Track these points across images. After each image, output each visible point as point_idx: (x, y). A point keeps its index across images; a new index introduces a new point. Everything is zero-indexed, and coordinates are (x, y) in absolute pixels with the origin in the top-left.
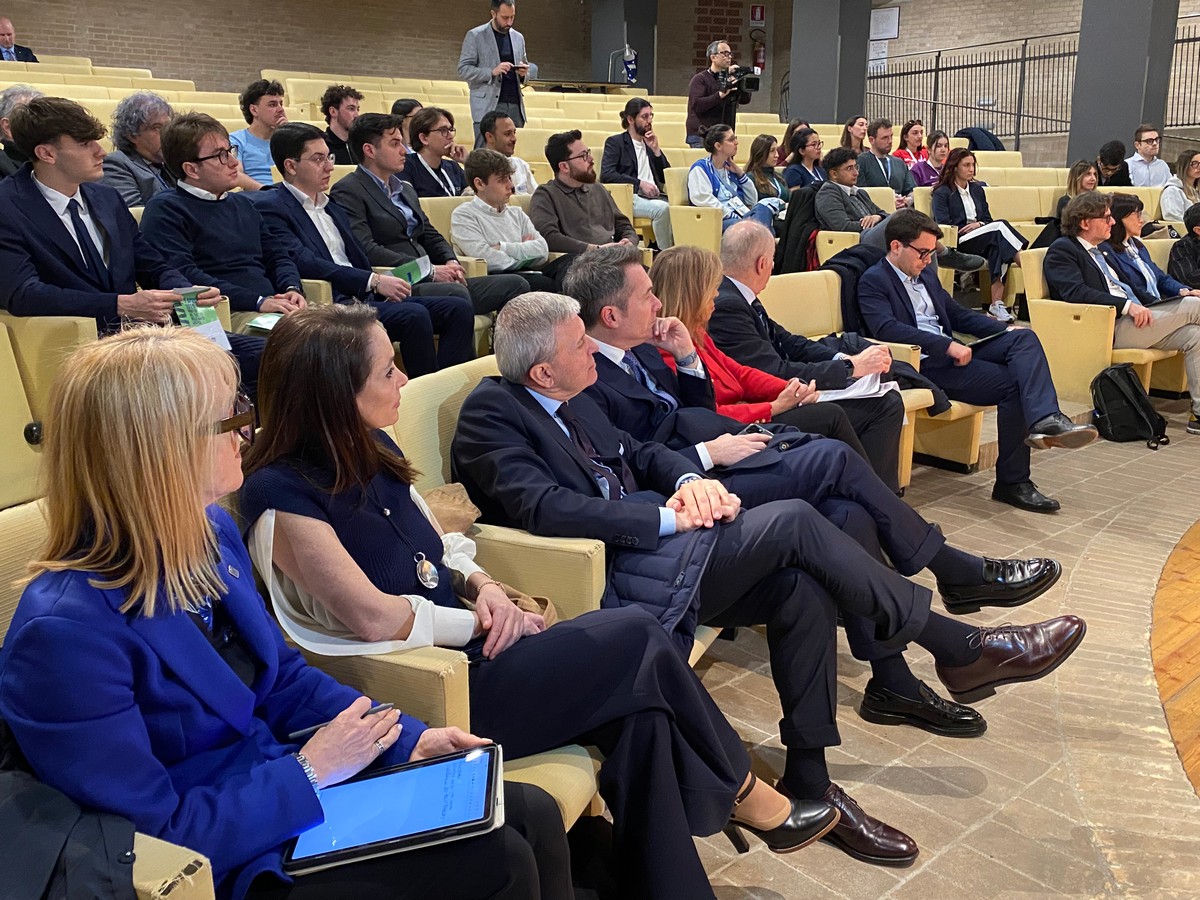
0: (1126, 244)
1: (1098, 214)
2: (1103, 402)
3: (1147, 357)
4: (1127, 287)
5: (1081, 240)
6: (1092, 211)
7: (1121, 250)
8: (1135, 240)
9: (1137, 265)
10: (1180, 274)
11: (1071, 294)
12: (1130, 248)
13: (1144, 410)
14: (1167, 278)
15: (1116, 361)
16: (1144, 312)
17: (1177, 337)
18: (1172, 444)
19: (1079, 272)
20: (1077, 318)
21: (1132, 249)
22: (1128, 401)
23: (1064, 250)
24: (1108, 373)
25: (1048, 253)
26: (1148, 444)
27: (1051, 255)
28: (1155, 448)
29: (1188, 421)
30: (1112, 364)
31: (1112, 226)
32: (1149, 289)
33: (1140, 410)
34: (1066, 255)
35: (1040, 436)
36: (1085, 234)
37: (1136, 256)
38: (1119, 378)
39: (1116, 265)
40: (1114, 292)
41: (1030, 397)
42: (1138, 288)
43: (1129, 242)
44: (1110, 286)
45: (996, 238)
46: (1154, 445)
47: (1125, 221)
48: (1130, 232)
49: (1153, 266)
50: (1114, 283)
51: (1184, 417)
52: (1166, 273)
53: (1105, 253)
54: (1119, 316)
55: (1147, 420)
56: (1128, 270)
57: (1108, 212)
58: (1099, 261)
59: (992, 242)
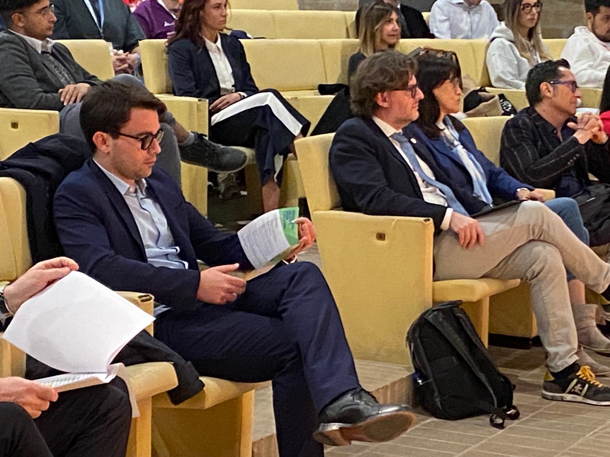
0: (441, 126)
1: (400, 84)
2: (426, 361)
3: (481, 289)
4: (446, 188)
5: (378, 121)
6: (391, 80)
7: (435, 134)
8: (454, 120)
9: (458, 157)
10: (517, 166)
11: (371, 201)
12: (446, 131)
13: (482, 370)
14: (499, 173)
15: (439, 298)
16: (471, 226)
17: (518, 260)
18: (523, 418)
19: (379, 170)
20: (381, 237)
21: (450, 133)
22: (460, 358)
23: (356, 137)
24: (430, 317)
25: (335, 141)
26: (492, 421)
27: (339, 145)
28: (501, 426)
29: (542, 382)
30: (435, 302)
31: (421, 101)
32: (477, 190)
33: (476, 369)
34: (361, 145)
35: (335, 427)
36: (383, 112)
37: (456, 143)
38: (445, 324)
39: (430, 158)
40: (430, 197)
41: (317, 367)
42: (461, 190)
43: (445, 122)
44: (423, 189)
45: (264, 116)
46: (499, 421)
47: (437, 92)
48: (445, 108)
49: (479, 157)
50: (428, 184)
51: (536, 375)
52: (498, 165)
53: (414, 141)
54: (438, 232)
55: (487, 384)
56: (447, 164)
57: (413, 81)
58: (406, 153)
59: (258, 122)
